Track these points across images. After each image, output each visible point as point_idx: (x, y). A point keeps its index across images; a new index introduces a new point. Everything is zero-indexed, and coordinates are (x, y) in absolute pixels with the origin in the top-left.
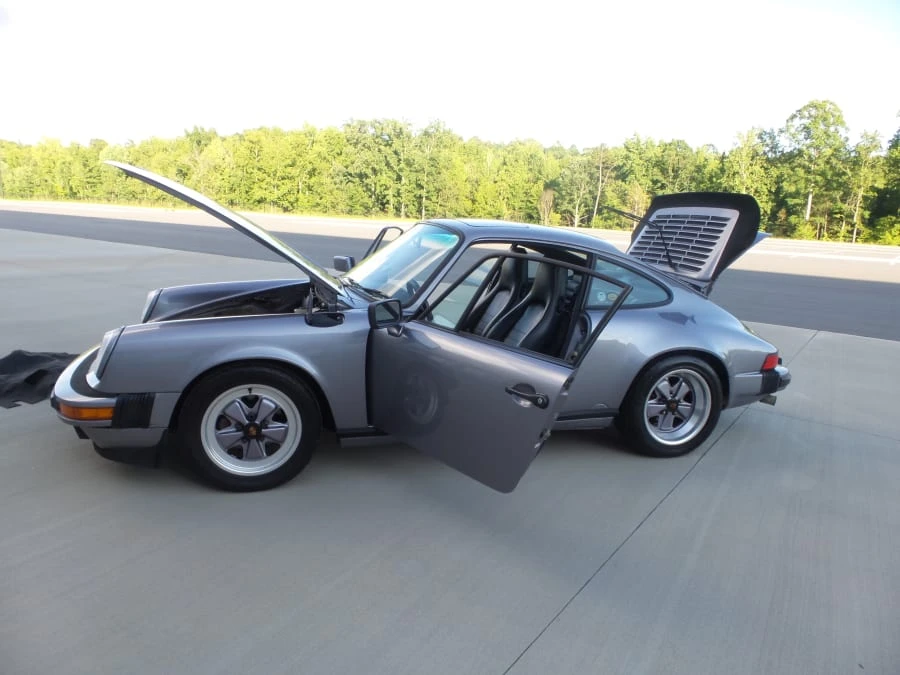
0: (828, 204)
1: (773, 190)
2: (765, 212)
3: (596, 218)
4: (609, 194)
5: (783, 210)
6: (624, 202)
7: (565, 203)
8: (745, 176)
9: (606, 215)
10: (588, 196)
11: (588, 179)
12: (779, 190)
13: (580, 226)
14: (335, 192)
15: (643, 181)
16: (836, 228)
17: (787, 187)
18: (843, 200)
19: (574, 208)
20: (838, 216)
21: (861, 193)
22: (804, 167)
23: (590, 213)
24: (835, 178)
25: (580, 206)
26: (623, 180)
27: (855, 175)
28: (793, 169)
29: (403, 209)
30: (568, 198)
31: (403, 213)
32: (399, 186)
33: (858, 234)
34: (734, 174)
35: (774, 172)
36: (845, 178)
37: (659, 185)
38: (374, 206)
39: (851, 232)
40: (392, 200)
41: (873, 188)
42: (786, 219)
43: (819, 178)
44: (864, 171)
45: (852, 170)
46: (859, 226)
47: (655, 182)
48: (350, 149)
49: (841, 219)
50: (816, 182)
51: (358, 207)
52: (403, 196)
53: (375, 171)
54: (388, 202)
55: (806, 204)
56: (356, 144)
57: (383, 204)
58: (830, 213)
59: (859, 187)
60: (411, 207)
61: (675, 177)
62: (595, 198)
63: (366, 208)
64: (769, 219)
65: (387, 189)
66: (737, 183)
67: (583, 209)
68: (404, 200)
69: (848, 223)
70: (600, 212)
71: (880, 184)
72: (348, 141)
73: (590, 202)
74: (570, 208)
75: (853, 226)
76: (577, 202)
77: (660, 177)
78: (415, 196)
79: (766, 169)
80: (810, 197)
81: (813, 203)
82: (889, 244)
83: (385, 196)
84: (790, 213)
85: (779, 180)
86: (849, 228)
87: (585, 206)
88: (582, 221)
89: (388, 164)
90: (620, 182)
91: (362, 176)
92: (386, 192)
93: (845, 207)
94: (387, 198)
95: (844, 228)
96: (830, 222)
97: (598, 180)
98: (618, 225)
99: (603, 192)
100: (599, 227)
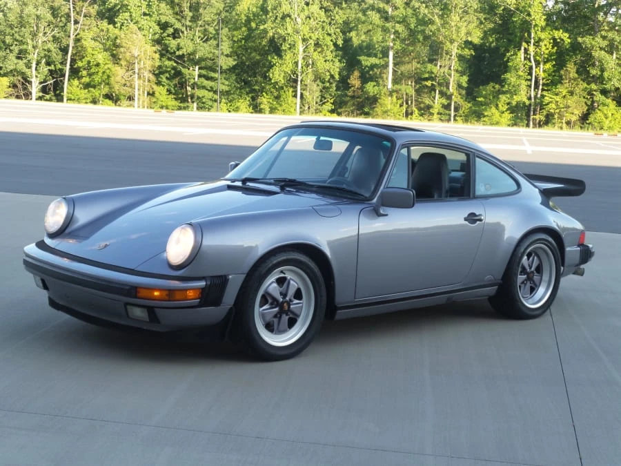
0: (414, 66)
1: (340, 42)
2: (332, 76)
3: (70, 87)
4: (88, 43)
5: (356, 74)
6: (115, 58)
7: (12, 57)
8: (299, 20)
9: (86, 80)
10: (51, 46)
11: (49, 17)
12: (347, 41)
13: (40, 98)
15: (144, 22)
16: (427, 101)
17: (357, 39)
18: (431, 61)
19: (28, 66)
20: (429, 83)
21: (455, 50)
22: (379, 11)
23: (57, 74)
24: (420, 28)
25: (38, 63)
26: (112, 21)
27: (445, 24)
28: (364, 12)
30: (16, 49)
33: (456, 109)
34: (284, 18)
35: (340, 16)
36: (433, 28)
37: (171, 30)
39: (447, 107)
41: (468, 44)
42: (362, 88)
43: (400, 28)
44: (454, 18)
45: (441, 17)
46: (456, 98)
47: (164, 26)
49: (433, 89)
50: (396, 32)
55: (386, 66)
58: (419, 79)
59: (452, 41)
61: (195, 19)
62: (65, 50)
64: (338, 89)
66: (290, 30)
67: (45, 69)
69: (442, 94)
70: (75, 72)
71: (476, 38)
73: (57, 56)
74: (21, 65)
75: (449, 97)
76: (34, 57)
77: (172, 20)
79: (327, 11)
80: (391, 54)
81: (395, 65)
82: (497, 123)
84: (365, 79)
85: (347, 28)
86: (445, 102)
87: (48, 64)
88: (44, 90)
90: (104, 24)
93: (436, 70)
95: (438, 102)
96: (418, 92)
97: (68, 16)
98: (108, 96)
99: (77, 40)
100: (78, 100)
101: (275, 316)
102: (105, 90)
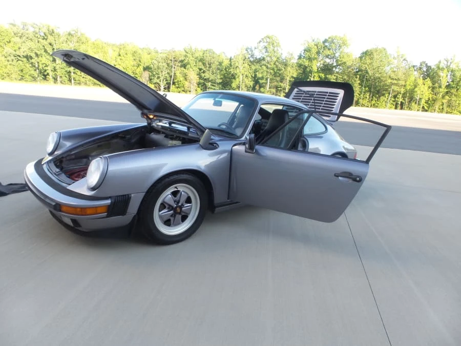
0: (276, 83)
1: (253, 76)
2: (250, 86)
3: (172, 87)
4: (178, 74)
5: (258, 86)
6: (186, 79)
7: (155, 78)
8: (241, 69)
9: (177, 86)
10: (167, 75)
11: (167, 66)
12: (255, 75)
13: (164, 91)
14: (9, 66)
15: (194, 68)
16: (279, 94)
17: (259, 75)
18: (281, 82)
19: (160, 81)
20: (280, 89)
21: (288, 79)
22: (265, 65)
23: (169, 84)
24: (278, 71)
25: (163, 80)
26: (185, 68)
27: (286, 70)
28: (261, 66)
29: (59, 79)
30: (157, 76)
31: (59, 81)
32: (54, 65)
34: (236, 68)
35: (253, 67)
36: (282, 71)
37: (202, 71)
38: (38, 76)
40: (51, 73)
41: (292, 77)
43: (272, 71)
44: (289, 69)
45: (284, 68)
47: (200, 69)
48: (17, 39)
49: (281, 90)
50: (270, 73)
51: (27, 76)
52: (58, 71)
53: (37, 55)
54: (48, 74)
55: (266, 83)
56: (21, 37)
57: (45, 76)
58: (277, 87)
59: (288, 76)
60: (64, 78)
61: (210, 67)
62: (171, 77)
63: (33, 77)
64: (252, 90)
65: (46, 66)
66: (238, 71)
67: (165, 82)
68: (59, 73)
70: (174, 83)
71: (295, 76)
72: (15, 34)
73: (169, 79)
74: (158, 81)
76: (162, 79)
77: (203, 67)
78: (66, 71)
79: (249, 66)
80: (269, 80)
81: (270, 82)
83: (46, 70)
84: (260, 87)
85: (256, 71)
87: (166, 81)
88: (165, 88)
89: (46, 51)
90: (183, 69)
91: (28, 58)
92: (46, 68)
93: (282, 84)
94: (47, 71)
96: (277, 91)
97: (172, 67)
98: (183, 91)
99: (175, 74)
100: (174, 92)
101: (172, 216)
102: (183, 89)
